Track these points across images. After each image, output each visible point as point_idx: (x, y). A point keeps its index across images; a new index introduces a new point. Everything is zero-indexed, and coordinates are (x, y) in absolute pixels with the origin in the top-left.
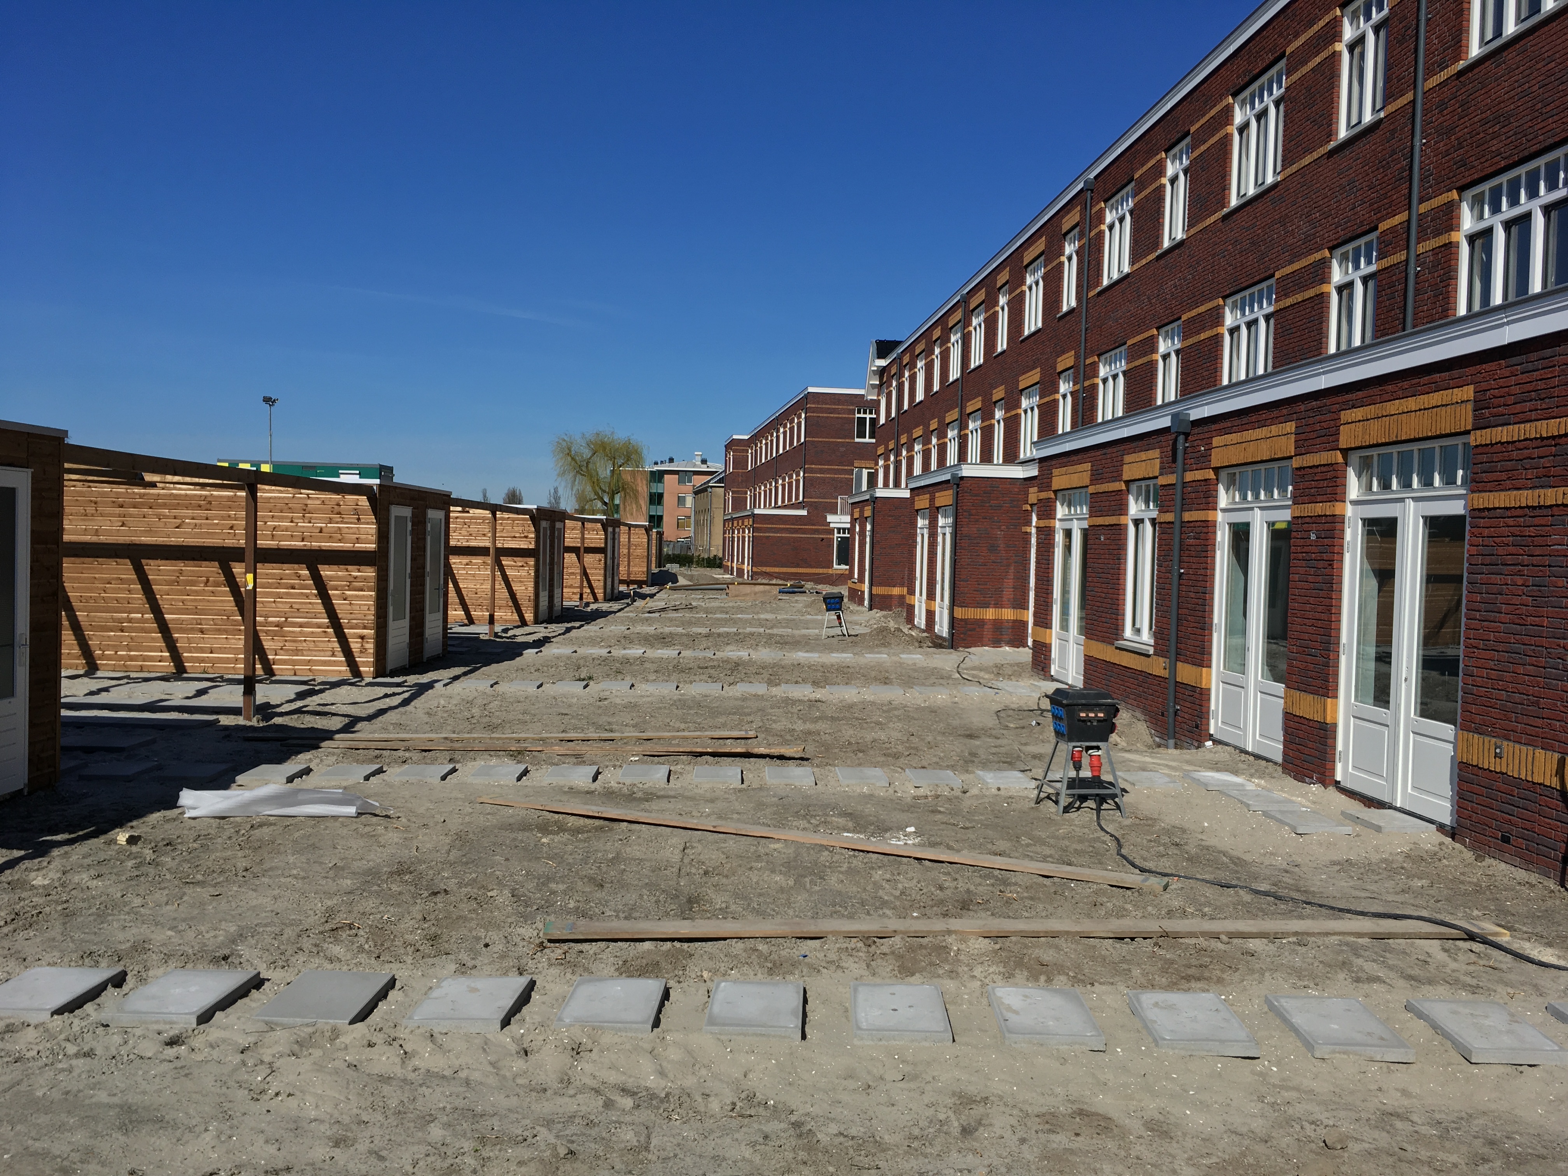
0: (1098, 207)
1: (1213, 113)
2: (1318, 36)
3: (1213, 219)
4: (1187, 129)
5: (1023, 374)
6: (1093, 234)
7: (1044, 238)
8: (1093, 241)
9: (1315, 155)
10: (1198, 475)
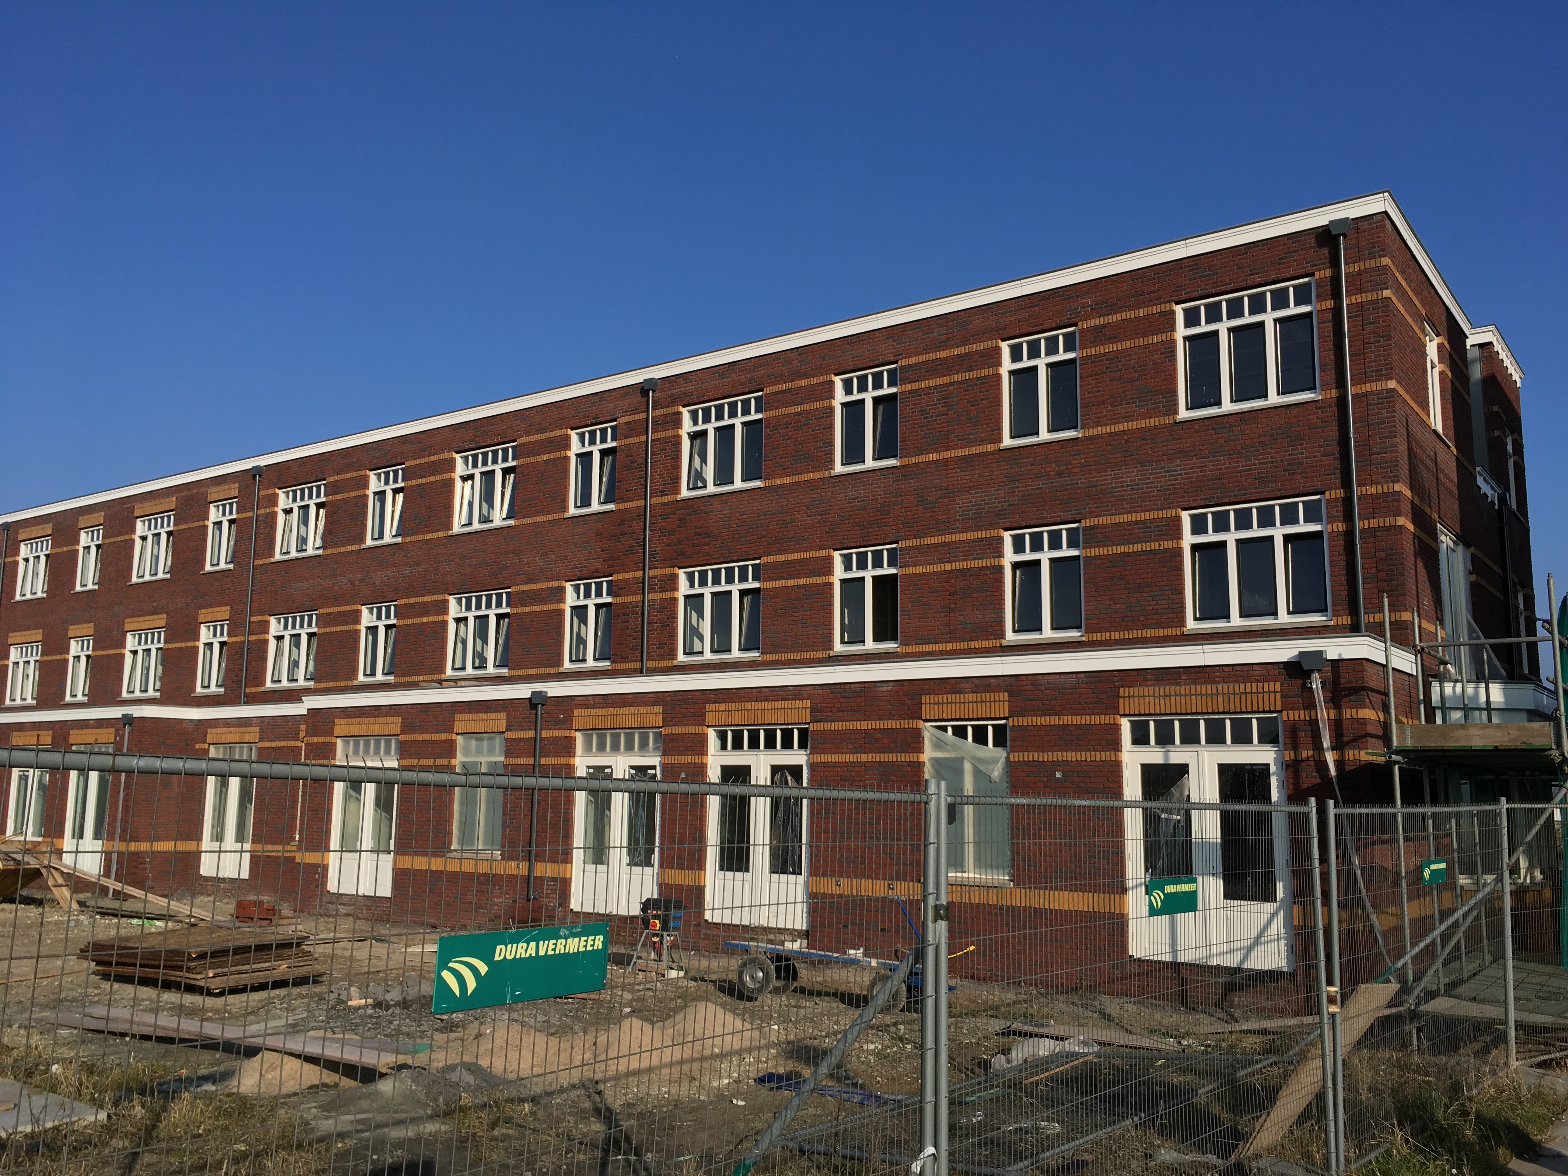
0: (270, 492)
1: (433, 458)
2: (550, 441)
3: (435, 535)
4: (400, 461)
5: (133, 616)
6: (261, 511)
7: (174, 499)
8: (261, 519)
9: (550, 517)
10: (557, 733)
